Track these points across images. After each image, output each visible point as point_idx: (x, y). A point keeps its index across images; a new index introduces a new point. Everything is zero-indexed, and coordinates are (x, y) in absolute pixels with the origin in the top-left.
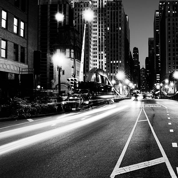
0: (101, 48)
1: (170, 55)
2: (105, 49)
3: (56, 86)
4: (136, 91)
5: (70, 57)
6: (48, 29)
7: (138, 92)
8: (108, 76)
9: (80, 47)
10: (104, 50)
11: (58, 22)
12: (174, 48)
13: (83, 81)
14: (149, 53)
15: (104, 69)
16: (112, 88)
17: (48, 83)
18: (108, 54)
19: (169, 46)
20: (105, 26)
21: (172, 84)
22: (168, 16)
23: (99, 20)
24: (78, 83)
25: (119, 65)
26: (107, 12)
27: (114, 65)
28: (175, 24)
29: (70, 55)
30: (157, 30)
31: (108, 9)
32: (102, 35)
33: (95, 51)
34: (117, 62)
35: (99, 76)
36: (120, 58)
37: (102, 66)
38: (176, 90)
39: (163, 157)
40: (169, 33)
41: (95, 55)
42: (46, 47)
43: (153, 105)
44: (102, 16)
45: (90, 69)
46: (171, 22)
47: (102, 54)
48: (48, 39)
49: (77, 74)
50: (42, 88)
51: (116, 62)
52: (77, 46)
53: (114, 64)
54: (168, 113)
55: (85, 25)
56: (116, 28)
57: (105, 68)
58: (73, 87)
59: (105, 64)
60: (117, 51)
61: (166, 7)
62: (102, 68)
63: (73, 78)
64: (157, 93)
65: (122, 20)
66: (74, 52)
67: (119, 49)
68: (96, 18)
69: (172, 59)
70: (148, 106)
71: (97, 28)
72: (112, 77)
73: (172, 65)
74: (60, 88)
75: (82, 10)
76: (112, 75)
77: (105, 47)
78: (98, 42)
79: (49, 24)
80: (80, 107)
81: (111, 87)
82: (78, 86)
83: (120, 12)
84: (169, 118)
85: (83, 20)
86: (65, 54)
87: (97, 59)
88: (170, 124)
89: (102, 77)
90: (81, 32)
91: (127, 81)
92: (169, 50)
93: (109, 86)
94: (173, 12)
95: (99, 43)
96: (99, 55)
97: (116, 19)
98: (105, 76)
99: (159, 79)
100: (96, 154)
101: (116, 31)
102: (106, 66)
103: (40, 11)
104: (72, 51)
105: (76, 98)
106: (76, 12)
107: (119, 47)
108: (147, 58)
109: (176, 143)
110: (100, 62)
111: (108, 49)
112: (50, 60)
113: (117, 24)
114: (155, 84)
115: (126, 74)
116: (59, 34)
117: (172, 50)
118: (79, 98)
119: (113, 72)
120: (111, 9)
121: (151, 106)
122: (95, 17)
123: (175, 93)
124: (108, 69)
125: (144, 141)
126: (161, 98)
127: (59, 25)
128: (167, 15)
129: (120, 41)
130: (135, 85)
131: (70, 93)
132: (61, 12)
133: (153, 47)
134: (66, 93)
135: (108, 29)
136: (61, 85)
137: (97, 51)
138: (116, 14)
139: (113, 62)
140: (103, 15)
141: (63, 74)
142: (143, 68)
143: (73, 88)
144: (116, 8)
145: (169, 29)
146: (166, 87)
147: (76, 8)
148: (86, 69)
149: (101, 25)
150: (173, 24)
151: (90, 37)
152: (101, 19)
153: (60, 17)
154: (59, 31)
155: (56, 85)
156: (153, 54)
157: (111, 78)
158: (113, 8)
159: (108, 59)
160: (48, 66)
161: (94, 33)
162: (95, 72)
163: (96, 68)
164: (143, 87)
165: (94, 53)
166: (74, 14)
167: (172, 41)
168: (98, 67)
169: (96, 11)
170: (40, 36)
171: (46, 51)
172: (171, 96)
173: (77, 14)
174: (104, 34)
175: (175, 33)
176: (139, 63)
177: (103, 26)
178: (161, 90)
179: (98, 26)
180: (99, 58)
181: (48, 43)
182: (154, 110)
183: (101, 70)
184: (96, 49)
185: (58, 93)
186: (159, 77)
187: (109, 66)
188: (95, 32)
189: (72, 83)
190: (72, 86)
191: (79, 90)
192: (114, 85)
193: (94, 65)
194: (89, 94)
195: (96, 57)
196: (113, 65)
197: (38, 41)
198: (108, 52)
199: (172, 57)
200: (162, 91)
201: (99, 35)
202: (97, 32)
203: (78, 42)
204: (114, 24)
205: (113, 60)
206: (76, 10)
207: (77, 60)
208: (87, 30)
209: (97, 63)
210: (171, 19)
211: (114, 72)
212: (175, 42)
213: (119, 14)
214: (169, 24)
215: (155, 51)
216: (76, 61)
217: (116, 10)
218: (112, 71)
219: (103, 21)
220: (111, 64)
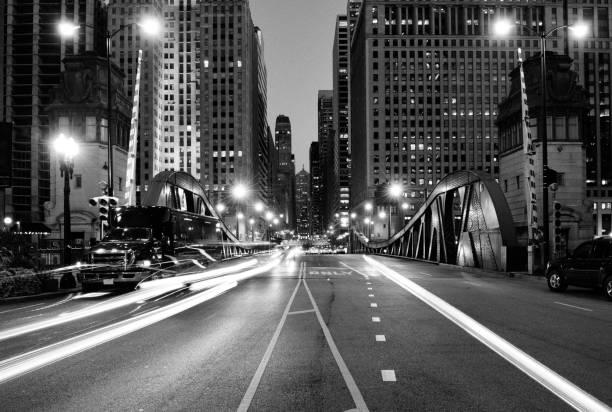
0: (185, 116)
1: (376, 135)
2: (198, 117)
3: (58, 219)
4: (283, 233)
5: (98, 140)
6: (36, 61)
7: (288, 237)
8: (205, 192)
9: (125, 113)
10: (193, 120)
11: (63, 42)
12: (387, 118)
13: (135, 204)
14: (321, 131)
15: (194, 173)
16: (218, 225)
17: (35, 209)
18: (207, 133)
19: (376, 114)
20: (198, 56)
21: (382, 215)
22: (371, 32)
23: (181, 39)
24: (120, 212)
25: (236, 162)
26: (204, 20)
27: (224, 164)
28: (391, 56)
29: (98, 134)
30: (341, 71)
31: (207, 9)
32: (189, 80)
33: (169, 123)
34: (232, 154)
35: (181, 192)
36: (240, 144)
37: (189, 165)
38: (393, 231)
39: (355, 407)
40: (376, 78)
41: (169, 134)
42: (29, 110)
43: (332, 271)
44: (189, 29)
45: (156, 173)
46: (381, 49)
47: (189, 133)
48: (35, 91)
49: (116, 187)
50: (18, 223)
51: (228, 154)
52: (117, 111)
53: (223, 159)
54: (370, 292)
55: (141, 51)
56: (227, 60)
57: (198, 171)
58: (105, 222)
59: (198, 160)
60: (231, 126)
61: (368, 8)
62: (189, 170)
63: (107, 198)
64: (340, 237)
65: (246, 40)
66: (109, 127)
67: (236, 119)
68: (172, 35)
69: (382, 147)
70: (317, 273)
71: (175, 61)
72: (216, 194)
73: (382, 164)
74: (67, 224)
75: (131, 13)
76: (216, 189)
77: (198, 113)
78: (177, 99)
79: (36, 49)
80: (125, 276)
81: (214, 222)
82: (119, 219)
83: (240, 20)
84: (374, 305)
85: (134, 39)
86: (83, 132)
87: (176, 145)
88: (376, 319)
89: (189, 194)
90: (130, 71)
91: (259, 207)
92: (376, 124)
93: (209, 220)
94: (387, 23)
95: (181, 102)
96: (181, 134)
97: (227, 39)
98: (196, 191)
99: (347, 201)
100: (170, 403)
101: (227, 71)
102: (199, 166)
103: (10, 10)
104: (104, 122)
105: (114, 251)
106: (114, 16)
107: (236, 114)
108: (314, 144)
109: (393, 371)
110: (182, 154)
111: (207, 118)
112: (42, 147)
113: (231, 51)
114: (337, 215)
115: (255, 187)
116: (65, 75)
117: (382, 123)
118: (123, 252)
119: (219, 182)
120: (215, 10)
121: (325, 272)
122: (168, 30)
123: (390, 238)
124: (206, 174)
125: (305, 367)
126: (352, 251)
127: (67, 52)
128: (368, 30)
129: (240, 99)
130: (282, 216)
131: (98, 239)
132: (70, 17)
133: (331, 115)
134: (87, 238)
135: (206, 63)
136: (72, 215)
137: (176, 123)
138: (227, 26)
139: (220, 154)
140: (193, 25)
141: (79, 184)
142: (303, 171)
143: (107, 224)
144: (227, 8)
145: (376, 66)
146: (367, 221)
147: (115, 5)
148: (143, 172)
149: (185, 53)
150: (387, 54)
151: (154, 85)
152: (185, 37)
153: (67, 30)
154: (66, 67)
155: (58, 214)
156: (332, 132)
157: (215, 197)
158: (219, 9)
159: (207, 145)
160: (35, 166)
161: (166, 77)
162: (168, 182)
163: (172, 170)
164: (303, 223)
165: (166, 130)
166: (110, 23)
167: (383, 100)
168: (177, 168)
169: (172, 15)
170: (10, 80)
171: (29, 122)
172: (379, 246)
173: (119, 23)
174: (193, 78)
175: (391, 79)
176: (293, 157)
177: (193, 57)
178: (352, 231)
179: (176, 56)
180: (182, 144)
181: (35, 100)
182: (332, 283)
183: (187, 176)
184: (172, 118)
185: (63, 237)
186: (347, 195)
187: (207, 166)
188: (169, 72)
189: (103, 210)
190: (103, 218)
191: (122, 231)
192: (223, 217)
193: (166, 161)
194: (152, 241)
195: (172, 139)
196: (219, 161)
197: (5, 93)
198: (205, 125)
199: (382, 142)
200: (355, 232)
201: (181, 81)
202: (175, 72)
203: (122, 97)
204: (223, 52)
205: (219, 148)
206: (114, 12)
207: (117, 149)
208: (146, 65)
209: (176, 156)
210: (381, 42)
211: (224, 182)
212: (392, 102)
213: (236, 26)
214: (375, 54)
215: (336, 127)
216: (114, 150)
217: (228, 14)
218: (216, 177)
219: (193, 43)
220: (215, 159)
